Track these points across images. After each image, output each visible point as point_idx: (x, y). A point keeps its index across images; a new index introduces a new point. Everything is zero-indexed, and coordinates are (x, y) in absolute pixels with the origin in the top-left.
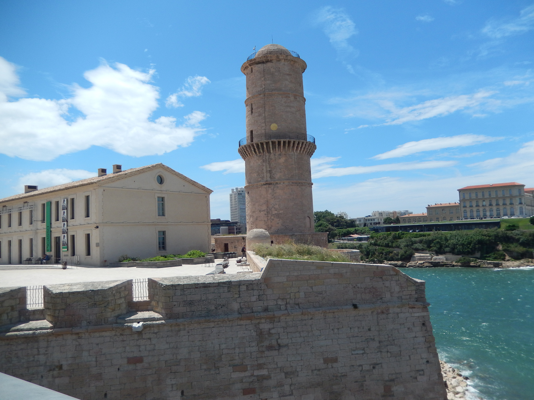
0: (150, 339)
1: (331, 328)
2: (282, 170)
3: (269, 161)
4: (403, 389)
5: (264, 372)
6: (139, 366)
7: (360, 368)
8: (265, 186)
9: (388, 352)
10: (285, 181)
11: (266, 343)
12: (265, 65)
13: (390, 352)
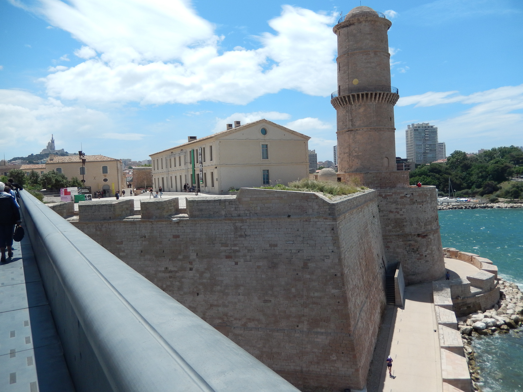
0: (183, 227)
1: (275, 228)
2: (361, 118)
3: (351, 111)
4: (315, 265)
5: (237, 248)
6: (178, 239)
7: (290, 251)
8: (348, 133)
9: (308, 244)
10: (363, 128)
11: (239, 233)
12: (348, 28)
13: (309, 244)
